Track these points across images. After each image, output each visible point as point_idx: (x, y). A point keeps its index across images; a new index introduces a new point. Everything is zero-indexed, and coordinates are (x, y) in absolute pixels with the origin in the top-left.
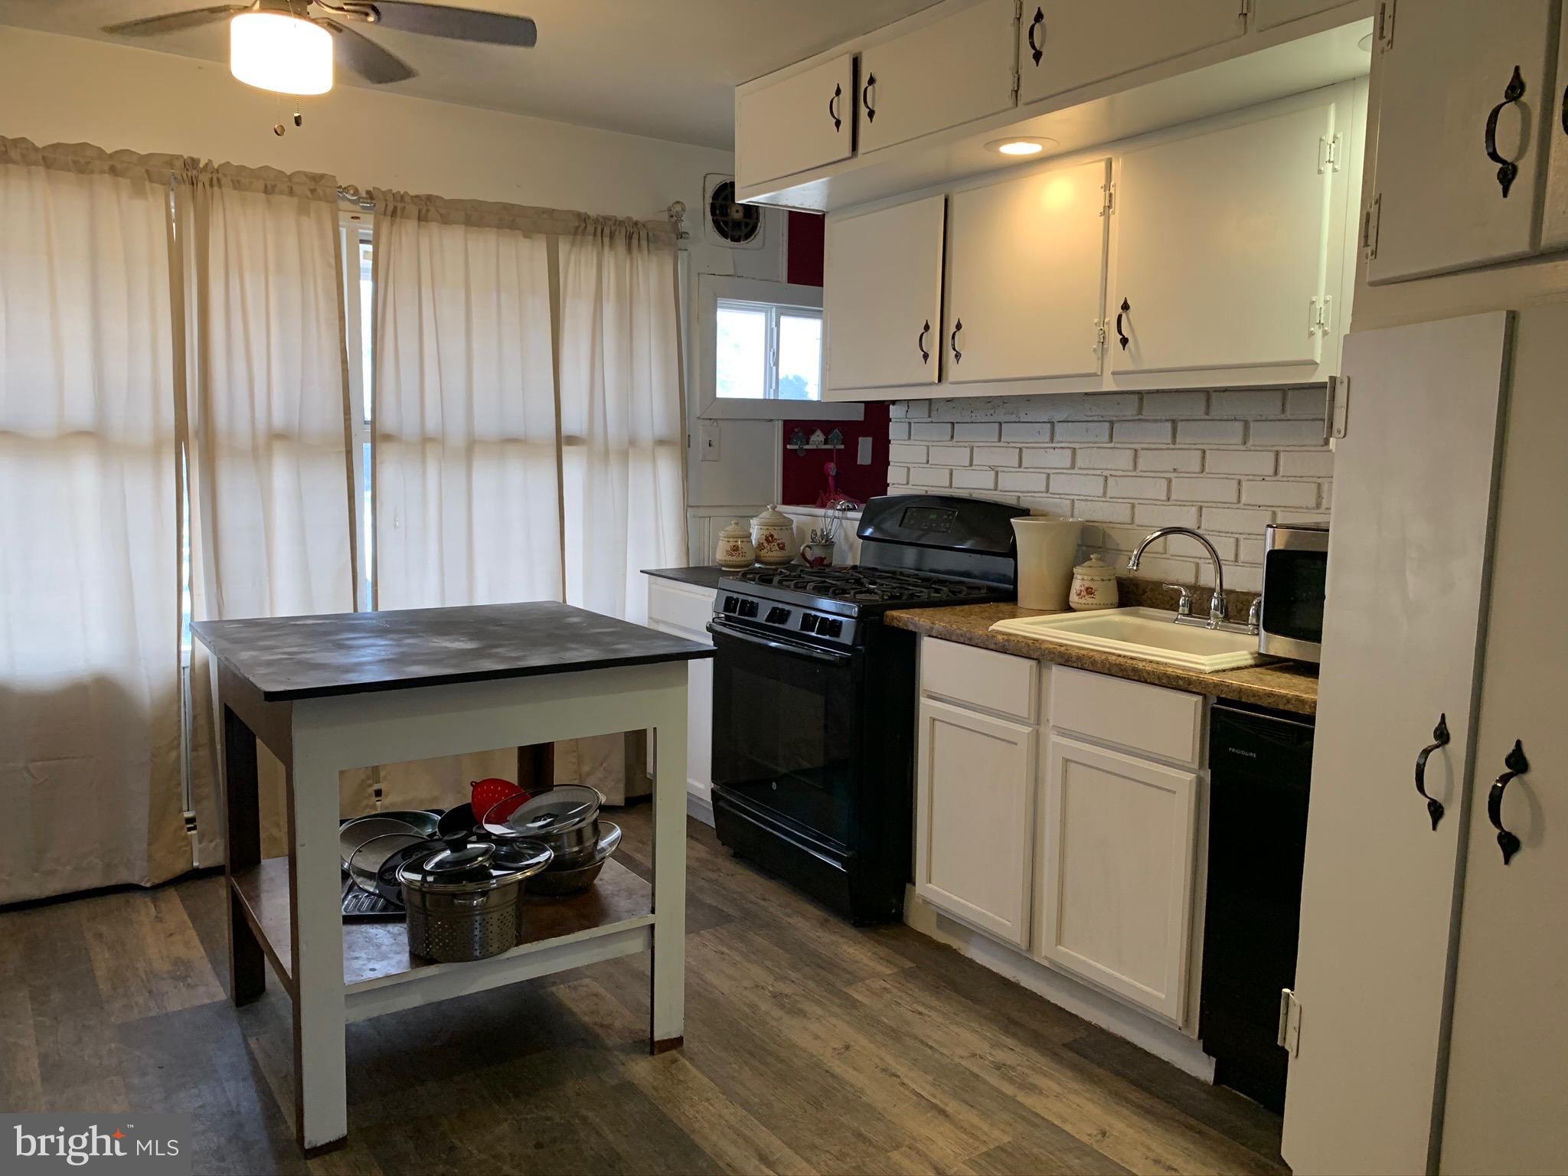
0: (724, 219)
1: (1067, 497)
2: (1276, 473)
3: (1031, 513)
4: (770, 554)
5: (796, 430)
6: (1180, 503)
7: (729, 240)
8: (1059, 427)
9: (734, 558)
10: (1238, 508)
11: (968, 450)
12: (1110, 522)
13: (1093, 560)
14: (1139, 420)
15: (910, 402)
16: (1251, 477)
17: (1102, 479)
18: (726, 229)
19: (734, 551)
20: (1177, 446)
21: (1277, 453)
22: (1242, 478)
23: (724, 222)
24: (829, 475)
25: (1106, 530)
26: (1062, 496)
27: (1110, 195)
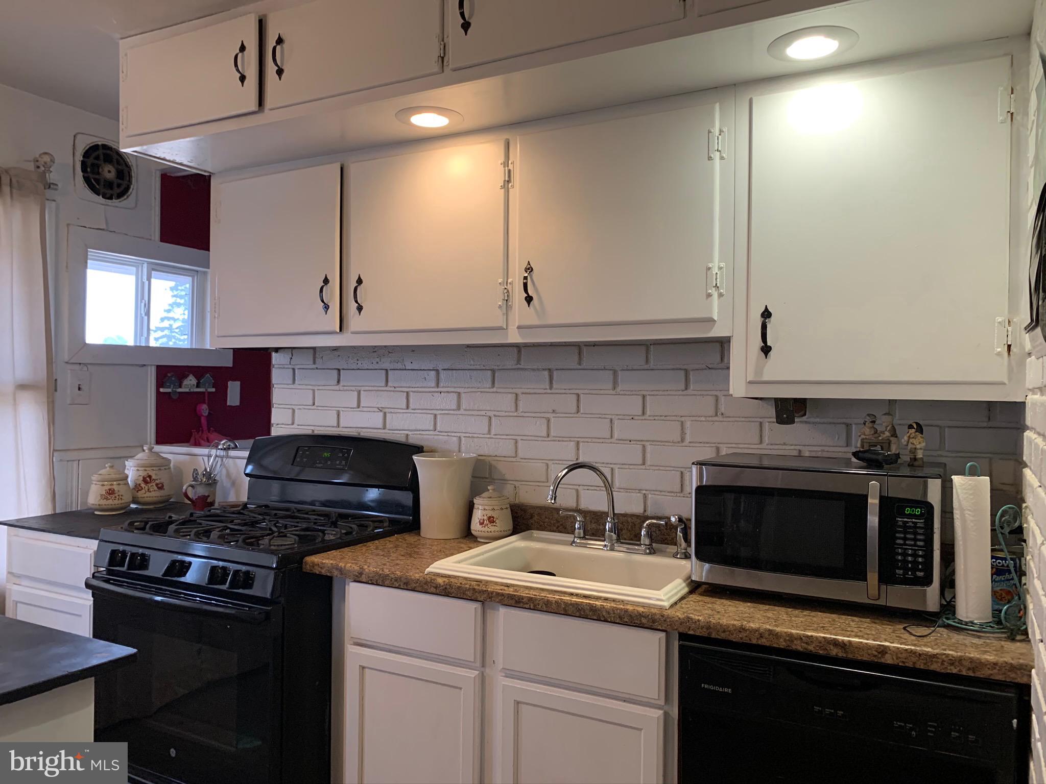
0: (97, 177)
1: (455, 434)
2: (644, 413)
3: (424, 449)
4: (148, 494)
5: (169, 375)
6: (559, 439)
7: (101, 197)
8: (443, 375)
9: (110, 502)
10: (611, 443)
11: (356, 393)
12: (496, 456)
13: (490, 491)
14: (518, 369)
15: (294, 351)
16: (620, 417)
17: (487, 419)
18: (97, 186)
19: (110, 494)
20: (553, 391)
21: (644, 397)
22: (613, 417)
23: (95, 180)
24: (202, 415)
25: (493, 463)
26: (449, 434)
27: (509, 171)
